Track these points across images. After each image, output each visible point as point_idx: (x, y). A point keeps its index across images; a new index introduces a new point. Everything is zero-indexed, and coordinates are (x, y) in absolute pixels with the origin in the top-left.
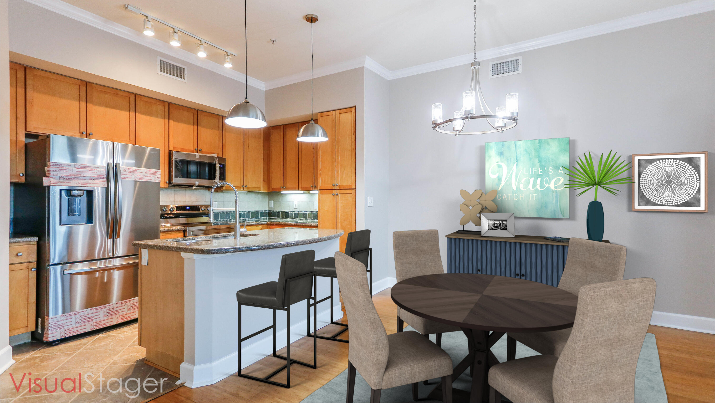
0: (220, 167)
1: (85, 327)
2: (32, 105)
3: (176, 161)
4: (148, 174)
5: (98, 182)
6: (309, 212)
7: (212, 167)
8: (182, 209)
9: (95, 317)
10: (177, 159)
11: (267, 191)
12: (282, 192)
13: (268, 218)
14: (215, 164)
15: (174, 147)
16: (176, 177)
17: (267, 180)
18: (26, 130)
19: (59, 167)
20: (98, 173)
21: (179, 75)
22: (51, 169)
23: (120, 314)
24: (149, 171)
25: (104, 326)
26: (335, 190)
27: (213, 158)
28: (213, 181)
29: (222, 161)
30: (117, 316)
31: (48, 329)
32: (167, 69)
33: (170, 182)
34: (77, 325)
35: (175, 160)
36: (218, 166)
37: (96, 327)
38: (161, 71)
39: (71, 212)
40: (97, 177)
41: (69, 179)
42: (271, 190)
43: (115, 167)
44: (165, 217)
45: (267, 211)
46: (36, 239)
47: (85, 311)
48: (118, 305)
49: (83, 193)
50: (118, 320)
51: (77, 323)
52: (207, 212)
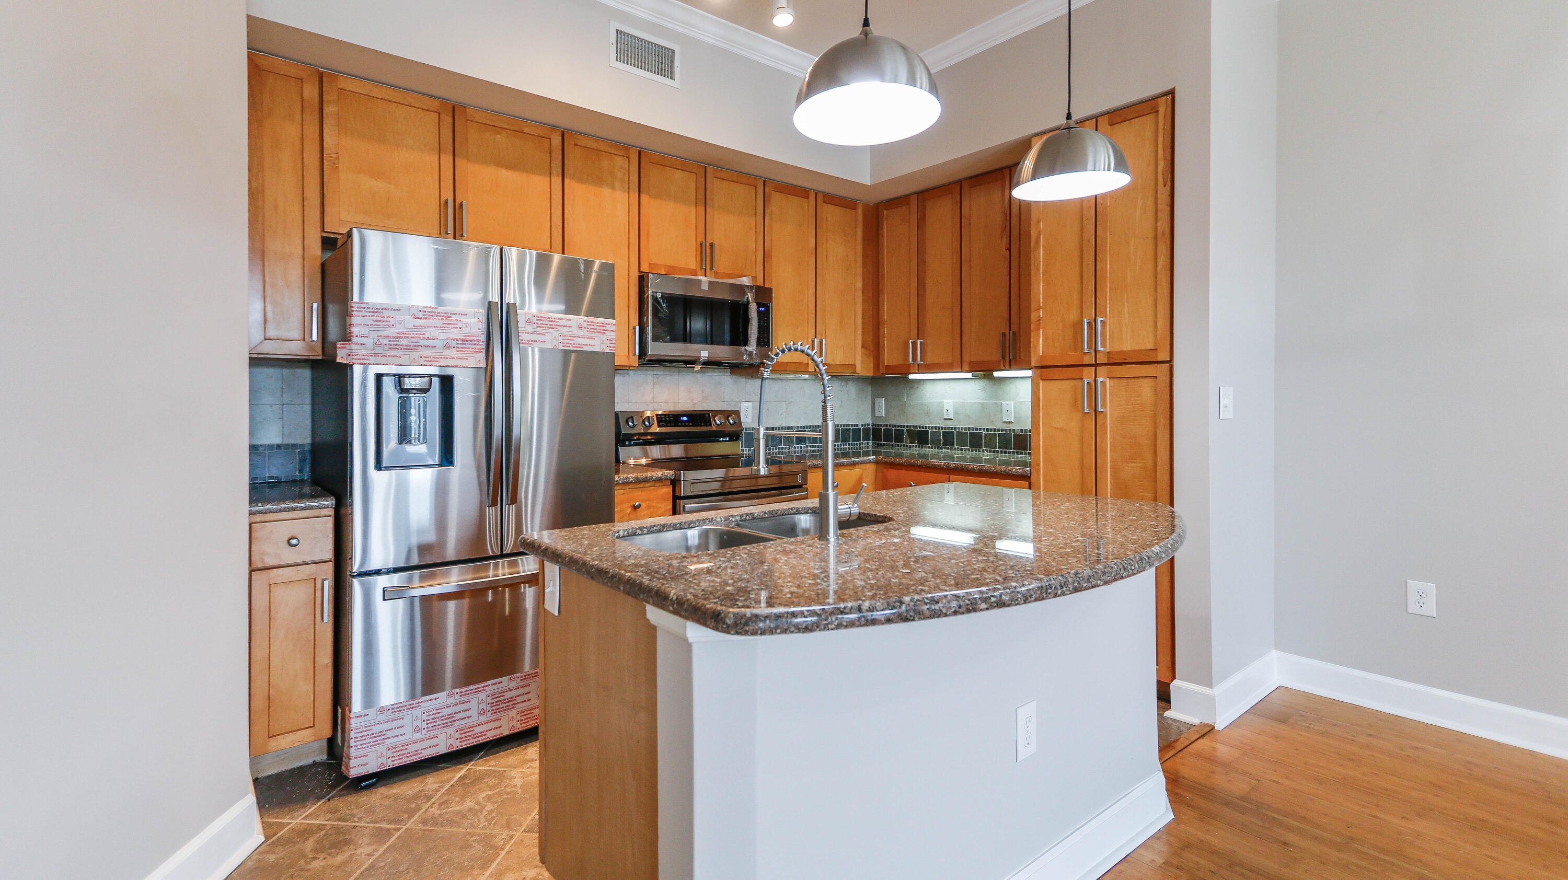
0: (758, 312)
1: (434, 742)
2: (336, 168)
3: (655, 299)
4: (585, 331)
5: (464, 355)
6: (987, 430)
7: (738, 312)
8: (670, 422)
9: (458, 716)
10: (656, 293)
11: (871, 374)
12: (911, 377)
13: (870, 442)
14: (748, 303)
15: (650, 264)
16: (656, 339)
17: (873, 344)
18: (321, 229)
19: (372, 314)
20: (466, 331)
21: (662, 70)
22: (357, 321)
23: (520, 707)
24: (586, 323)
25: (481, 740)
26: (1094, 368)
27: (741, 289)
28: (743, 348)
29: (764, 295)
30: (512, 713)
31: (351, 744)
32: (633, 55)
33: (642, 351)
34: (417, 736)
35: (653, 296)
36: (753, 308)
37: (461, 742)
38: (618, 59)
39: (405, 433)
40: (462, 340)
41: (396, 345)
42: (882, 370)
43: (507, 312)
44: (632, 442)
45: (868, 425)
46: (331, 502)
47: (436, 699)
48: (514, 682)
49: (428, 383)
50: (513, 723)
51: (417, 730)
52: (729, 429)
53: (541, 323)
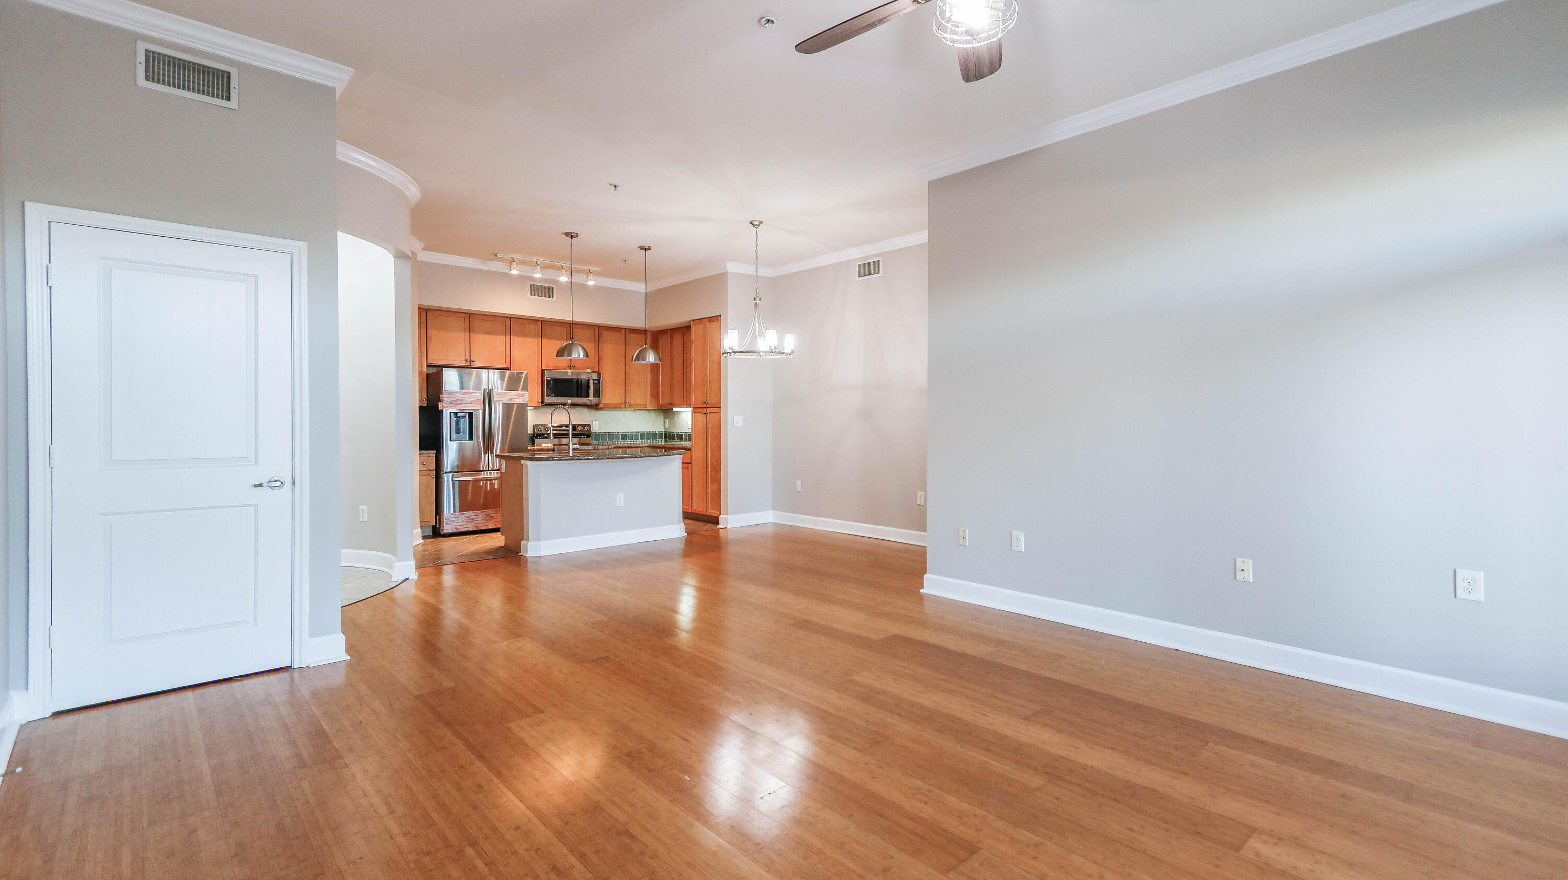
0: (594, 383)
2: (431, 341)
3: (547, 380)
4: (517, 396)
5: (477, 406)
7: (585, 383)
8: (558, 429)
9: (475, 519)
10: (548, 376)
11: (657, 408)
12: (674, 409)
13: (663, 440)
14: (589, 380)
15: (545, 366)
16: (547, 396)
17: (655, 395)
18: (427, 363)
19: (449, 395)
20: (477, 398)
21: (548, 295)
22: (444, 396)
23: (494, 520)
24: (517, 394)
25: (482, 528)
26: (705, 409)
27: (587, 374)
28: (587, 398)
30: (492, 521)
31: (443, 524)
32: (536, 291)
33: (542, 402)
34: (463, 524)
36: (592, 382)
37: (476, 527)
38: (530, 294)
39: (458, 431)
40: (476, 401)
41: (456, 403)
42: (662, 407)
43: (490, 392)
45: (662, 432)
46: (435, 452)
47: (469, 513)
48: (493, 512)
49: (466, 415)
50: (492, 525)
51: (463, 521)
52: (586, 433)
53: (501, 395)
